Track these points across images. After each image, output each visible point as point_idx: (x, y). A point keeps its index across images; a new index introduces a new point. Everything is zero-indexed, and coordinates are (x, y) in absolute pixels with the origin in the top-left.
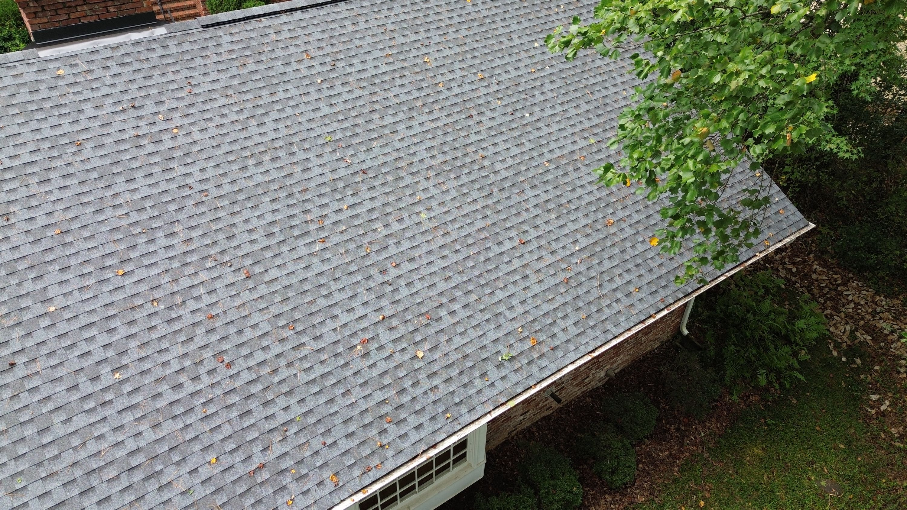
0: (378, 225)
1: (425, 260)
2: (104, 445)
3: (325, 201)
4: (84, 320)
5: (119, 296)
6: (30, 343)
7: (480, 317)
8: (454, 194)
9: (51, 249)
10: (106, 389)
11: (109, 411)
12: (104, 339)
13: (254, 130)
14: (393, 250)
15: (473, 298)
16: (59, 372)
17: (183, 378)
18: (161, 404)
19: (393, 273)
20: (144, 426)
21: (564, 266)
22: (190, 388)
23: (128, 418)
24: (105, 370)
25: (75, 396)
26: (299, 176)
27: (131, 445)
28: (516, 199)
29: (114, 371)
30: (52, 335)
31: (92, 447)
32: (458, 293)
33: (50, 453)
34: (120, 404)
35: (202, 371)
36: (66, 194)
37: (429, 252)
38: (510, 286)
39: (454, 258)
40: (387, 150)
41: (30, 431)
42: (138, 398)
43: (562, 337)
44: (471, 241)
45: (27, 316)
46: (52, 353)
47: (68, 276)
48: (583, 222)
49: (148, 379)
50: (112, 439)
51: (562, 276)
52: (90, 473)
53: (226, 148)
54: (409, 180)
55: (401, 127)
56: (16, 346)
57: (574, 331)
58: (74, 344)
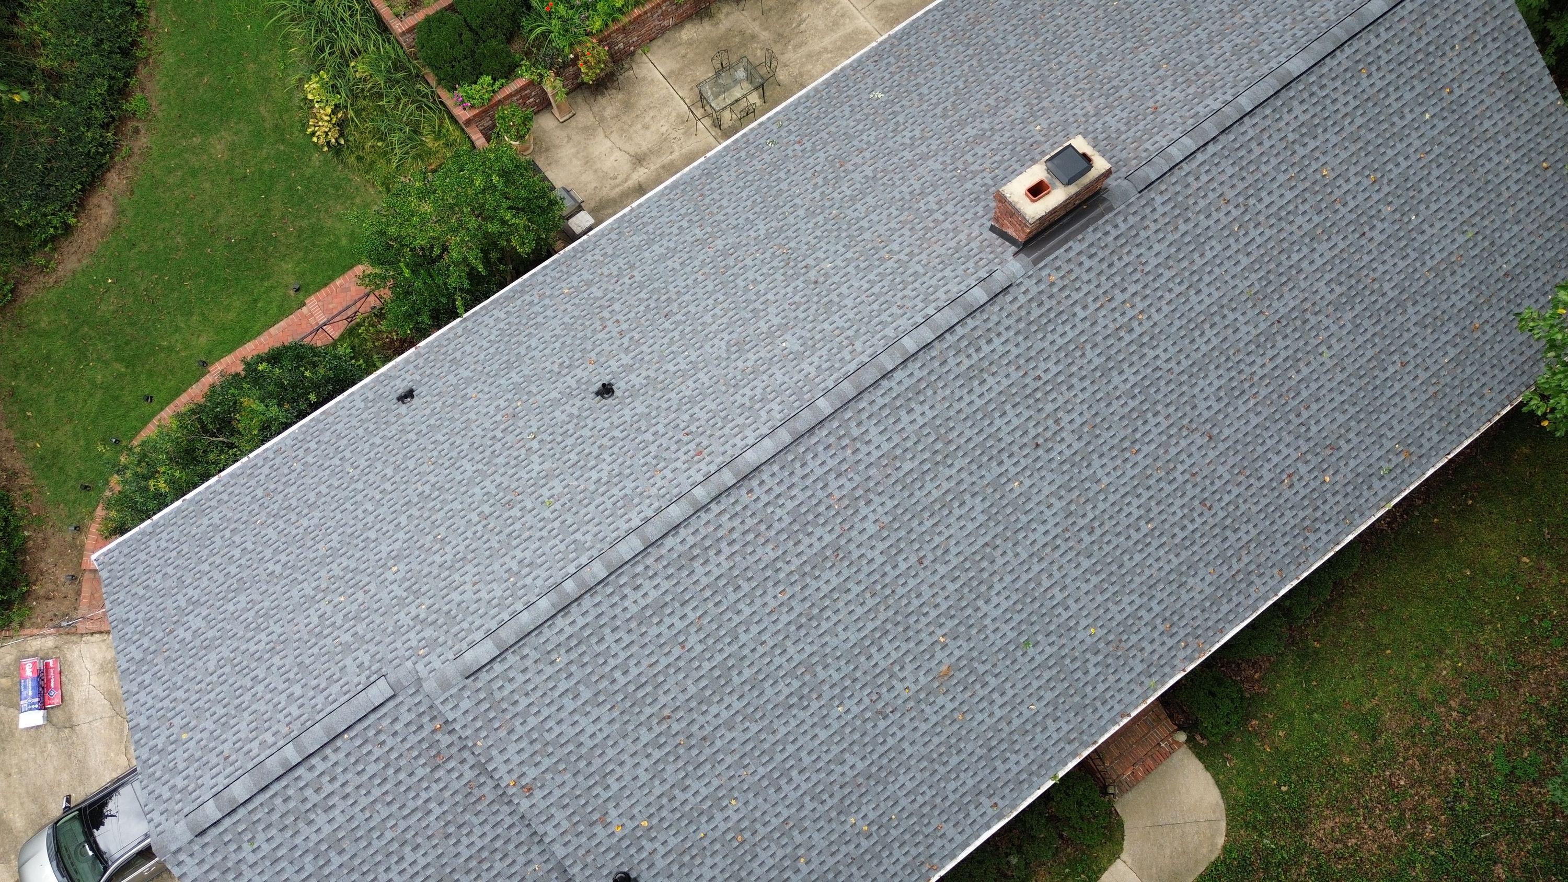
0: (1292, 373)
1: (1328, 398)
2: (1153, 571)
3: (1252, 358)
4: (1122, 491)
5: (1137, 470)
6: (1097, 512)
7: (1369, 441)
8: (1349, 326)
9: (1089, 443)
10: (1145, 536)
11: (1151, 549)
12: (1136, 502)
13: (1194, 299)
14: (1305, 394)
15: (1363, 425)
16: (1119, 529)
17: (1186, 522)
18: (1177, 540)
19: (1305, 414)
20: (1171, 556)
21: (1434, 380)
22: (1191, 527)
23: (1162, 552)
24: (1142, 523)
25: (1131, 543)
26: (1232, 338)
27: (1167, 568)
28: (1400, 319)
29: (1147, 523)
30: (1108, 504)
31: (1147, 572)
32: (1353, 423)
33: (1128, 579)
34: (1155, 544)
35: (1195, 515)
36: (1087, 394)
37: (1331, 390)
38: (1392, 409)
39: (1349, 391)
40: (1296, 292)
41: (1114, 568)
42: (1164, 539)
43: (1427, 446)
44: (1362, 373)
45: (1091, 494)
46: (1111, 517)
47: (1105, 461)
48: (1454, 331)
49: (1167, 526)
50: (1156, 566)
51: (1432, 390)
52: (1150, 587)
53: (1178, 324)
54: (1313, 320)
55: (1305, 264)
56: (1090, 516)
57: (1436, 438)
58: (1121, 509)
